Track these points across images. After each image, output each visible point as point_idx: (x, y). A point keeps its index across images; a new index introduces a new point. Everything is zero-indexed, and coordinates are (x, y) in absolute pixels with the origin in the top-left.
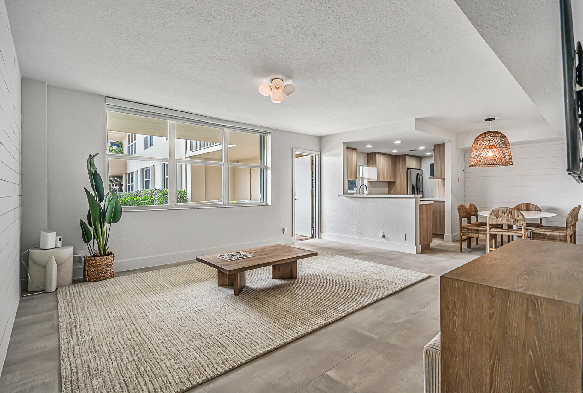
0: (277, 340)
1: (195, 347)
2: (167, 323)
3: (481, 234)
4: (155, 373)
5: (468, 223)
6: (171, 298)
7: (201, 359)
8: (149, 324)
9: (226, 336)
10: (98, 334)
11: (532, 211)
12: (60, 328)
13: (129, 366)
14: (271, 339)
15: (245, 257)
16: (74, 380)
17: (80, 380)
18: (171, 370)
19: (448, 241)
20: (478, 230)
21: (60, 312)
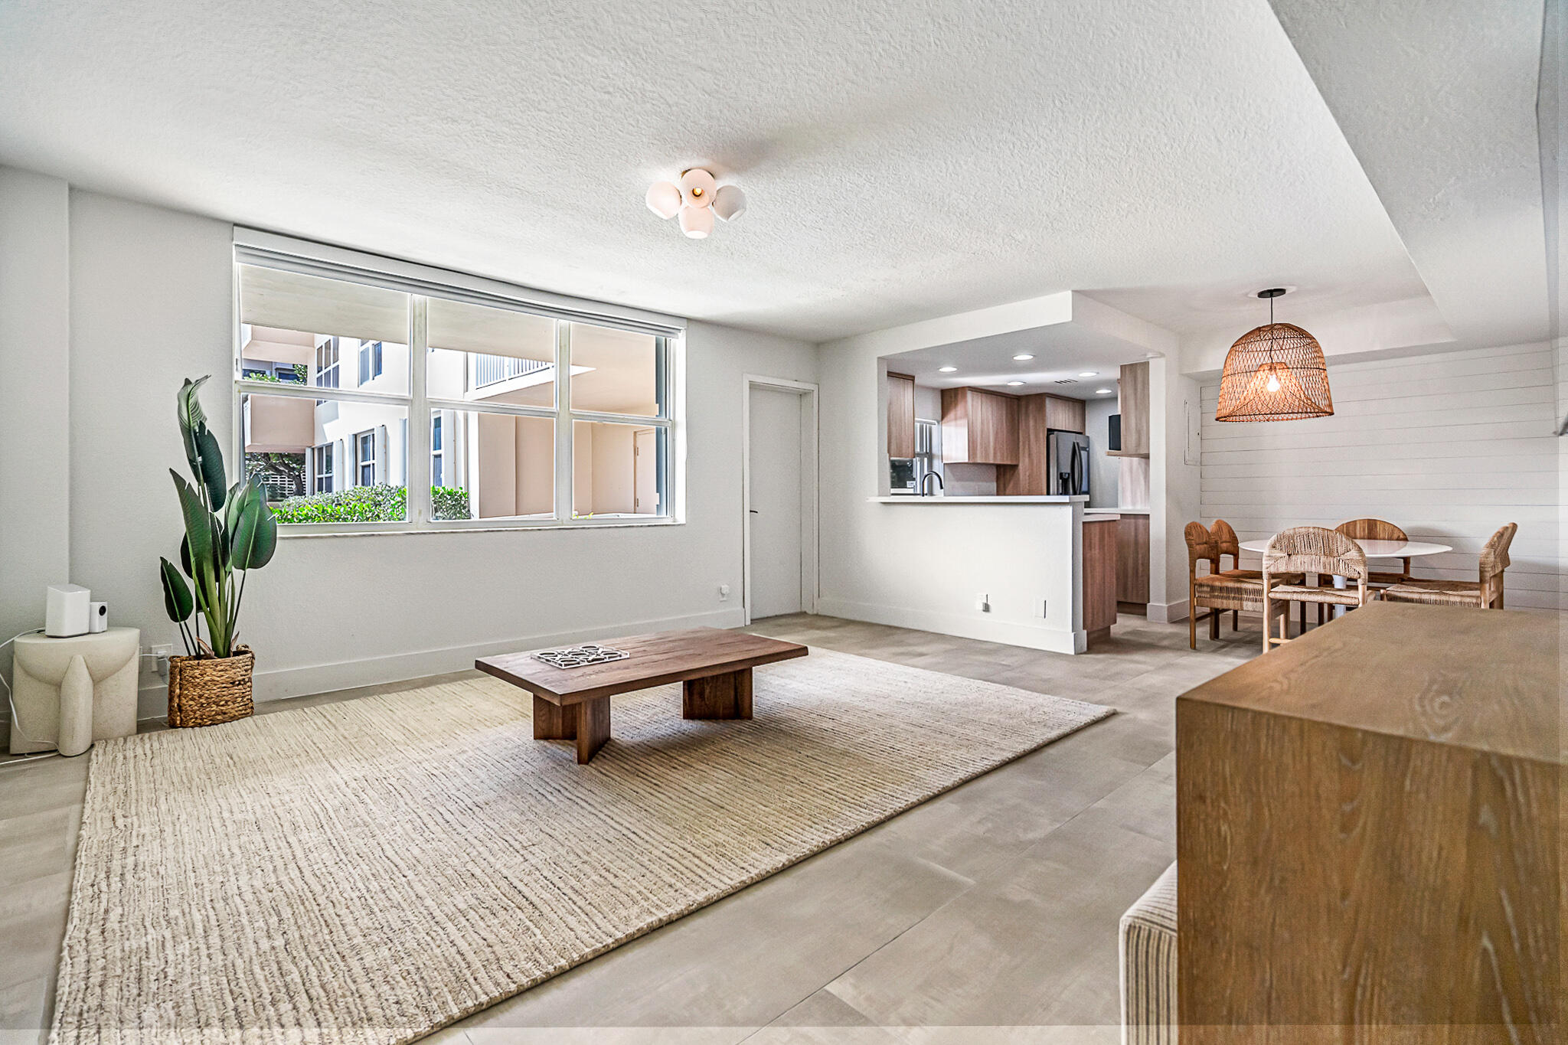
0: (687, 890)
1: (454, 909)
2: (382, 840)
3: (1247, 600)
4: (328, 987)
5: (1211, 573)
6: (401, 771)
7: (467, 945)
8: (331, 844)
9: (546, 878)
10: (182, 873)
11: (1384, 539)
12: (79, 854)
13: (258, 967)
14: (671, 886)
15: (607, 660)
16: (89, 1009)
17: (108, 1010)
18: (378, 977)
19: (1156, 621)
20: (1239, 590)
21: (88, 811)
